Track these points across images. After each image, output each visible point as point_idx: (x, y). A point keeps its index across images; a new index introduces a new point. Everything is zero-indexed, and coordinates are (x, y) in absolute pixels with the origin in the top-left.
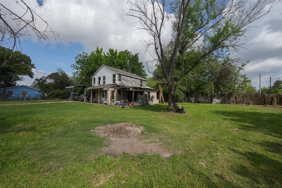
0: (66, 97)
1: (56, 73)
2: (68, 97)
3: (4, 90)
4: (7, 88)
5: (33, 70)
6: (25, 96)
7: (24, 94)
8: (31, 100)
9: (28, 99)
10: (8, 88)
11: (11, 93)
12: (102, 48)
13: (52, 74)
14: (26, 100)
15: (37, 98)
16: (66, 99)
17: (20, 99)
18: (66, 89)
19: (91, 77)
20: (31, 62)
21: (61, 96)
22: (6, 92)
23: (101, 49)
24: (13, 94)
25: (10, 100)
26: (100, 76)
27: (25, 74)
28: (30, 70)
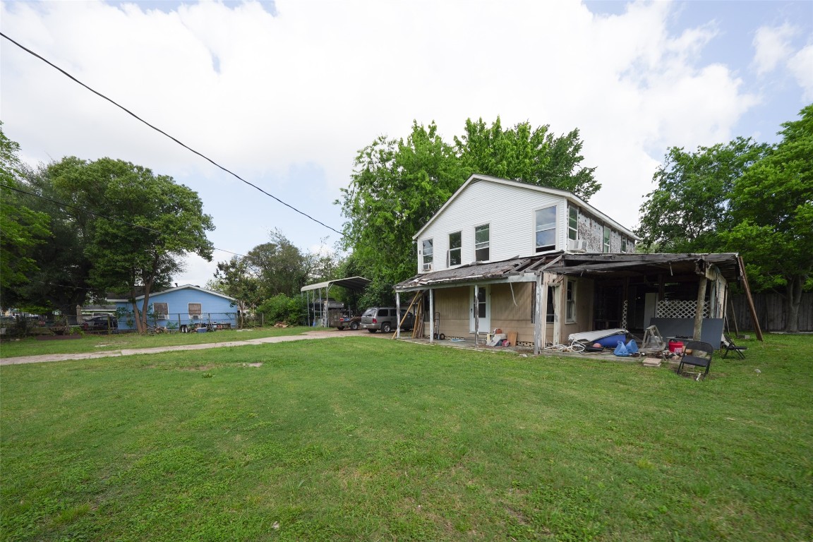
0: (306, 319)
1: (269, 245)
2: (312, 318)
3: (146, 300)
4: (150, 295)
5: (209, 235)
6: (196, 318)
7: (194, 312)
8: (215, 329)
9: (208, 328)
10: (154, 294)
11: (162, 309)
12: (433, 122)
13: (258, 248)
14: (203, 331)
15: (229, 325)
16: (307, 324)
17: (185, 326)
18: (305, 292)
19: (414, 238)
20: (202, 208)
21: (293, 316)
22: (149, 307)
23: (429, 127)
24: (167, 314)
25: (161, 331)
26: (454, 230)
27: (190, 247)
28: (202, 235)
